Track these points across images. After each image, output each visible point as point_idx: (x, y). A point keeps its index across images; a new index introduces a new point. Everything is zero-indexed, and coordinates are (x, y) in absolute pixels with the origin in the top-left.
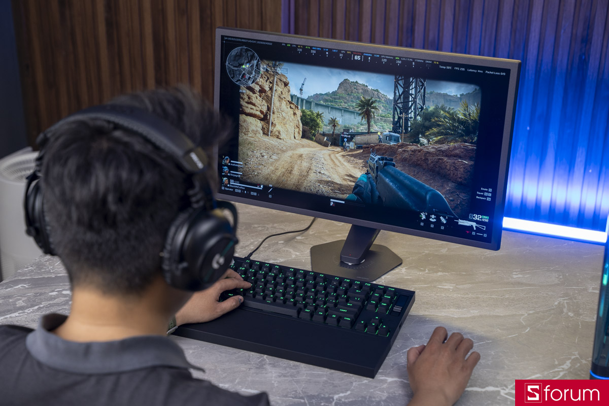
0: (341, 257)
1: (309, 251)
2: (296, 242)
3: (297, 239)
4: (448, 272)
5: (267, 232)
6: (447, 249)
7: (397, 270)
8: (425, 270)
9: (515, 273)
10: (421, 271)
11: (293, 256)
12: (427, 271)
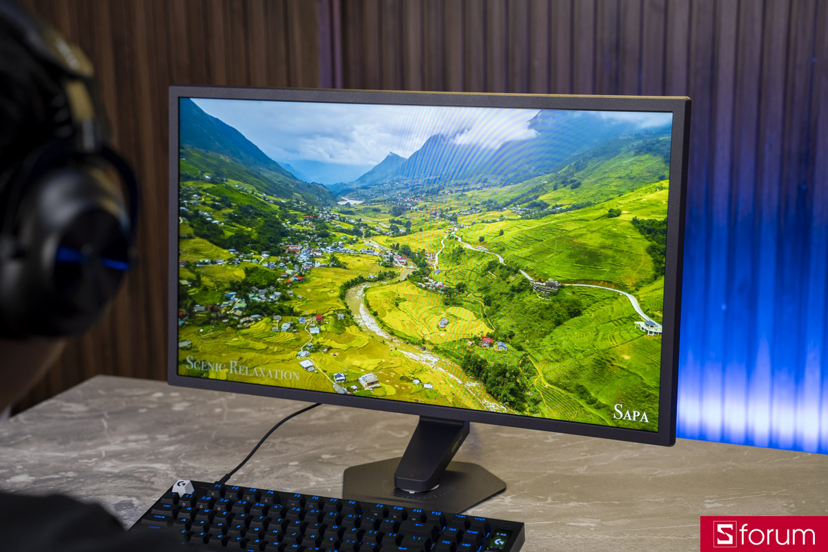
0: (396, 479)
1: (340, 475)
2: (320, 462)
3: (322, 458)
4: (587, 502)
5: (272, 449)
6: (586, 467)
7: (495, 500)
8: (546, 500)
9: (709, 501)
10: (539, 500)
11: (312, 484)
12: (550, 501)
